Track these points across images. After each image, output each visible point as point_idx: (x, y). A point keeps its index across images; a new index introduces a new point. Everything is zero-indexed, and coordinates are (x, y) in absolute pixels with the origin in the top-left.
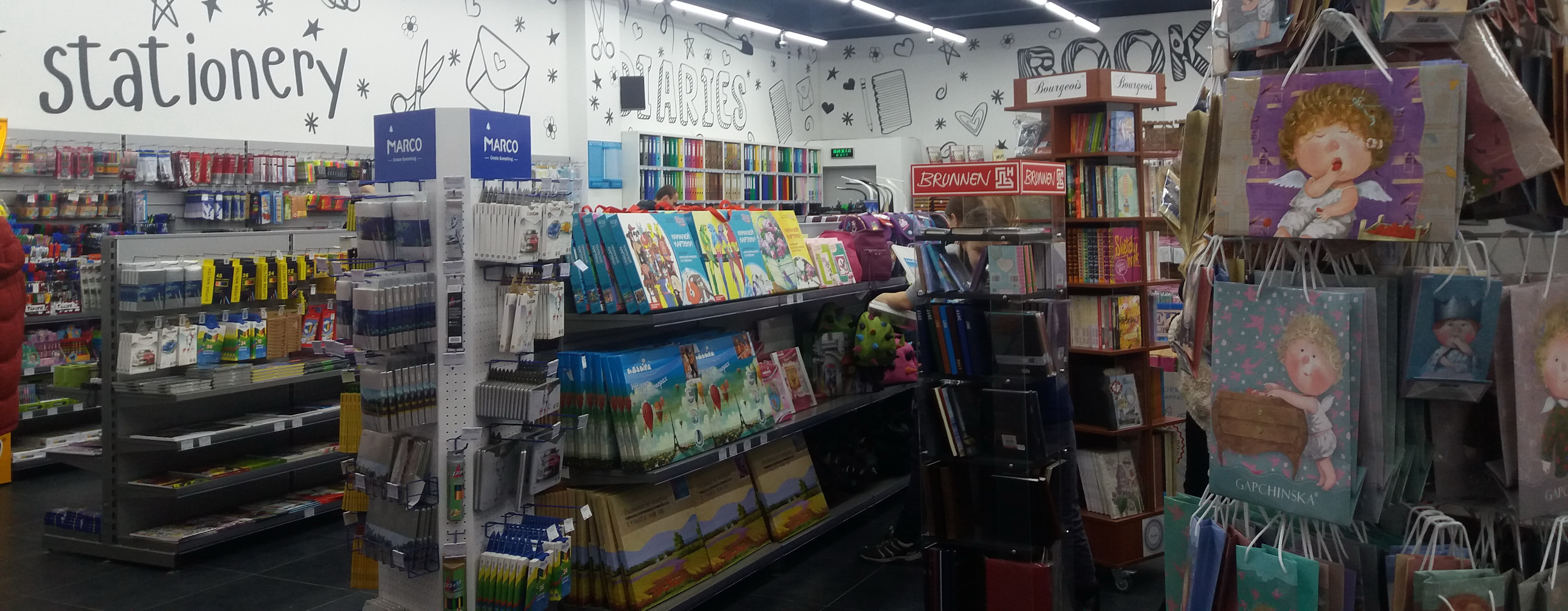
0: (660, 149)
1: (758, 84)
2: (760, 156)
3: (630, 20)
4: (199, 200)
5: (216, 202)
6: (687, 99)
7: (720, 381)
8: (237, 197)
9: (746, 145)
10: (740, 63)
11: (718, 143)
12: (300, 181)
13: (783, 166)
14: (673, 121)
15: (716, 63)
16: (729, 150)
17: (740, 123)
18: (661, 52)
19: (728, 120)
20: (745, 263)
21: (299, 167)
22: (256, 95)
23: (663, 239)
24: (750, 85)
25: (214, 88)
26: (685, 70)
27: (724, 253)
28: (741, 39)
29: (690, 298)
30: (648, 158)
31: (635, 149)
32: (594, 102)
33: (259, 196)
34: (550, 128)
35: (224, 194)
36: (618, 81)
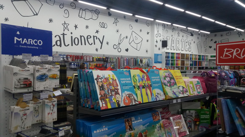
0: (170, 55)
1: (194, 42)
2: (194, 57)
3: (165, 29)
4: (71, 64)
5: (75, 64)
6: (178, 45)
7: (144, 131)
8: (79, 64)
9: (191, 55)
10: (190, 38)
11: (184, 54)
12: (93, 61)
13: (199, 59)
14: (174, 50)
15: (185, 38)
16: (187, 56)
17: (190, 50)
18: (172, 36)
19: (187, 50)
20: (153, 89)
21: (93, 58)
22: (85, 44)
23: (115, 80)
24: (192, 42)
25: (76, 43)
26: (177, 39)
27: (143, 85)
28: (191, 33)
29: (124, 103)
30: (167, 57)
31: (164, 55)
32: (156, 46)
33: (84, 63)
34: (147, 51)
35: (77, 63)
36: (161, 42)
